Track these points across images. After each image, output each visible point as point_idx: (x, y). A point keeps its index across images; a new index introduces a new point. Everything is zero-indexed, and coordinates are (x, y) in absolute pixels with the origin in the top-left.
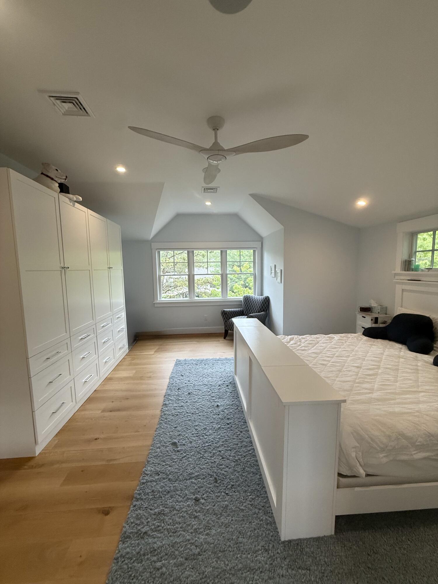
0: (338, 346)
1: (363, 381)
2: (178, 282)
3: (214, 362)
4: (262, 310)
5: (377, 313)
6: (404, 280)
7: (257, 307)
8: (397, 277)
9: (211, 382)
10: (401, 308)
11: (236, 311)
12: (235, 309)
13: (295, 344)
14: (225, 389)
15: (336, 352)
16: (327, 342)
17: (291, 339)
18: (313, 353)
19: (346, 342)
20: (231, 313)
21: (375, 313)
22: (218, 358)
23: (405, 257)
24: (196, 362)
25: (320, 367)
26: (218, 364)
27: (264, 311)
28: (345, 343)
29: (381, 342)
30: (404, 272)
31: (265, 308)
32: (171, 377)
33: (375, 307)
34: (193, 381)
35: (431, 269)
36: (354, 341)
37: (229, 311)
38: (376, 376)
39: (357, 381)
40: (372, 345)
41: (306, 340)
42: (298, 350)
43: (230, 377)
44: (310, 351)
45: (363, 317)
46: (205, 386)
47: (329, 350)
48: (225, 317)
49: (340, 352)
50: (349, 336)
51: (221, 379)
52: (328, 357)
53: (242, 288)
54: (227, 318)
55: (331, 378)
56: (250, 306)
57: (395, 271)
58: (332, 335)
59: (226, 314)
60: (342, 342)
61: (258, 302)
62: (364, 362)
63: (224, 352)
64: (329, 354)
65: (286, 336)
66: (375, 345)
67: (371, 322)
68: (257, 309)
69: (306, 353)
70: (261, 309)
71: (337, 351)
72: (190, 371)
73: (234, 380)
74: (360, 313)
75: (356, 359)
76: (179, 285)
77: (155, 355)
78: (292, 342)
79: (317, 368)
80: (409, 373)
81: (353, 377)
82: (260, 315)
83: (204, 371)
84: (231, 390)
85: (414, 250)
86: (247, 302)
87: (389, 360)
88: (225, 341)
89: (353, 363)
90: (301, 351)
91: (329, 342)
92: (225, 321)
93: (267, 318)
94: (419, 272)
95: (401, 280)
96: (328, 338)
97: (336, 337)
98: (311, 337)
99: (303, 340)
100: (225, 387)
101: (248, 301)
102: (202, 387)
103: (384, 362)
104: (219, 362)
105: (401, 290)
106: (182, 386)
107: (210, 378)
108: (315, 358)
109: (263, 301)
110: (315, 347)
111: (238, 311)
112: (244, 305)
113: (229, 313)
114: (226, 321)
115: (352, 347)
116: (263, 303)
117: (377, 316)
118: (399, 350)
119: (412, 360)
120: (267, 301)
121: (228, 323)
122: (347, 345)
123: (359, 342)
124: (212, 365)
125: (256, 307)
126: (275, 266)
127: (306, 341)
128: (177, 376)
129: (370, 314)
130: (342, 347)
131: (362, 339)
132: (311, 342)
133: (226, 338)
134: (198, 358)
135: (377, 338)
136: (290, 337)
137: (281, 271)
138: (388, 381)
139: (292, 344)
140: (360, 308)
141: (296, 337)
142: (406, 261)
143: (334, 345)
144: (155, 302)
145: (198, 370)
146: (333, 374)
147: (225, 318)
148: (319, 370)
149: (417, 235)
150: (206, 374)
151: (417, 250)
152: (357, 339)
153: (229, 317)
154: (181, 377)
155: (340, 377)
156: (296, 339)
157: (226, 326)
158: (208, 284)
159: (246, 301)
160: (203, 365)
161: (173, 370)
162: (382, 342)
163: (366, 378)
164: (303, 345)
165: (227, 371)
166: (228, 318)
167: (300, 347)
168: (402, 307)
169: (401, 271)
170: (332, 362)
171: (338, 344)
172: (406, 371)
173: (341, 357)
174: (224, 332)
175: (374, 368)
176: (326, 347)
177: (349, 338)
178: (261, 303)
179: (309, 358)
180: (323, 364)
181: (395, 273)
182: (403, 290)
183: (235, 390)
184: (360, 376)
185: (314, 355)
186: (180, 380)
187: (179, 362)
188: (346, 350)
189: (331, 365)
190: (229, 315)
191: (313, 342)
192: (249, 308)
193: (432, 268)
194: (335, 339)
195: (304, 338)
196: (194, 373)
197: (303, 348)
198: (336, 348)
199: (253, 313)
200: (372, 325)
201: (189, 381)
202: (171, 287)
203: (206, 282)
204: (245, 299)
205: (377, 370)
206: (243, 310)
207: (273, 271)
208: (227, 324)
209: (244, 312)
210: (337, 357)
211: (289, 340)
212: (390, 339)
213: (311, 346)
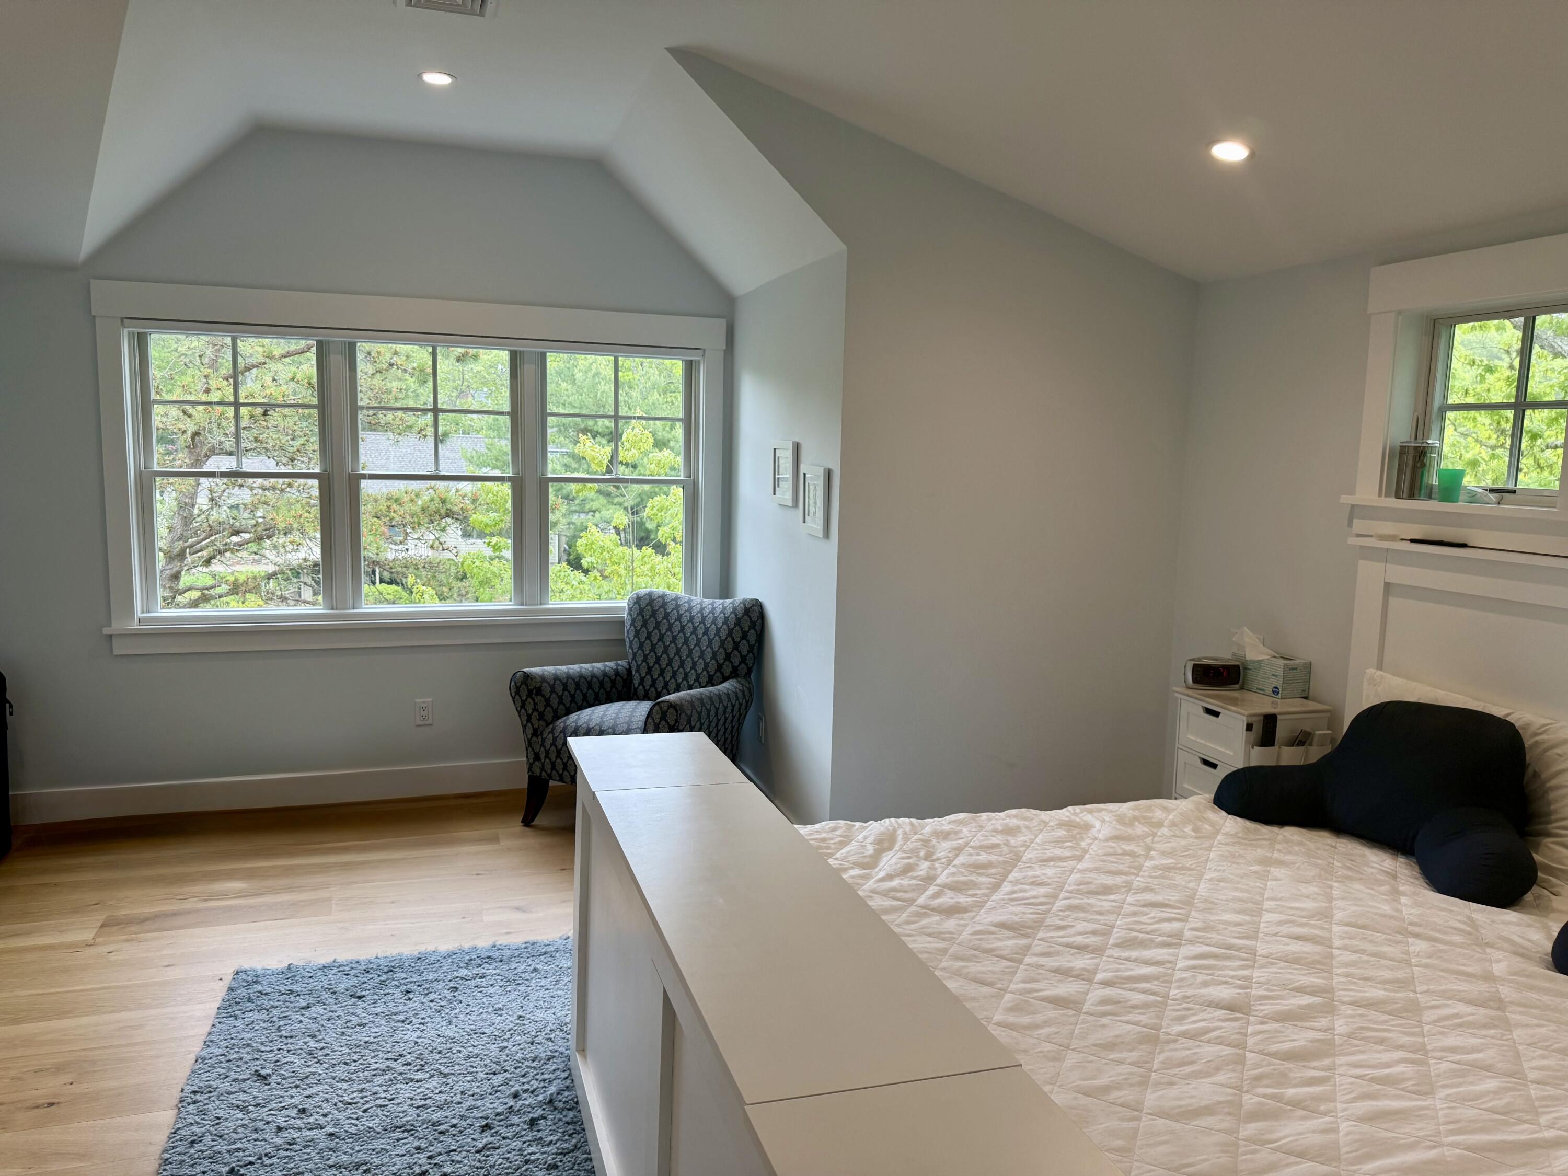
0: (1119, 880)
1: (1273, 1097)
2: (276, 508)
3: (463, 972)
4: (727, 670)
5: (1269, 690)
6: (1392, 538)
7: (702, 655)
8: (1359, 525)
9: (440, 1108)
10: (1380, 673)
11: (593, 676)
12: (587, 667)
13: (906, 870)
14: (517, 1144)
15: (1112, 917)
16: (1058, 852)
17: (885, 843)
18: (1003, 926)
19: (1149, 849)
20: (565, 685)
21: (1261, 691)
22: (483, 943)
23: (1401, 433)
24: (354, 981)
25: (1046, 1023)
26: (484, 982)
27: (734, 674)
28: (1147, 857)
29: (1300, 844)
30: (1393, 502)
31: (743, 660)
32: (189, 1089)
33: (1260, 662)
34: (327, 1107)
35: (1514, 492)
36: (1183, 842)
37: (556, 678)
38: (1327, 1062)
39: (1250, 1101)
40: (1266, 862)
41: (955, 844)
42: (927, 910)
43: (551, 1067)
44: (986, 918)
45: (1209, 711)
46: (398, 1134)
47: (1076, 902)
48: (530, 708)
49: (1135, 914)
50: (1158, 814)
51: (497, 1080)
52: (1082, 948)
53: (621, 548)
54: (541, 716)
55: (1115, 1094)
56: (665, 651)
57: (1352, 492)
58: (1078, 809)
59: (539, 691)
60: (1132, 854)
61: (707, 630)
62: (1256, 974)
63: (518, 909)
64: (1080, 926)
65: (857, 824)
66: (1280, 863)
67: (1247, 742)
68: (700, 667)
69: (969, 930)
70: (719, 668)
71: (1117, 910)
72: (312, 1044)
73: (571, 1081)
74: (1190, 692)
75: (1216, 956)
76: (281, 526)
77: (104, 949)
78: (890, 861)
79: (1036, 1026)
80: (1471, 1025)
81: (1220, 1078)
82: (719, 696)
83: (399, 1036)
84: (552, 1149)
85: (1437, 402)
86: (651, 627)
87: (1363, 952)
88: (532, 840)
89: (1205, 984)
90: (937, 918)
91: (1067, 853)
92: (530, 731)
93: (752, 709)
94: (1460, 506)
95: (1383, 538)
96: (1062, 833)
97: (1097, 824)
98: (982, 827)
99: (943, 848)
100: (517, 1136)
101: (658, 625)
102: (378, 1145)
103: (1347, 965)
104: (490, 969)
105: (1383, 584)
106: (254, 1149)
107: (435, 1082)
108: (1016, 958)
109: (732, 622)
110: (1006, 887)
111: (605, 674)
112: (636, 646)
113: (553, 687)
114: (535, 733)
115: (1179, 879)
116: (730, 633)
117: (1269, 710)
118: (1386, 888)
119: (1462, 946)
120: (753, 625)
121: (548, 743)
122: (1155, 867)
123: (1209, 849)
124: (449, 995)
125: (696, 655)
126: (797, 448)
127: (958, 850)
128: (225, 1086)
129: (1236, 694)
130: (1138, 882)
131: (1218, 832)
132: (983, 857)
133: (536, 822)
134: (365, 953)
135: (1281, 821)
136: (875, 828)
137: (829, 474)
138: (1391, 1090)
139: (890, 877)
140: (1195, 665)
141: (908, 828)
142: (1403, 450)
143: (1096, 870)
144: (117, 626)
145: (362, 1036)
146: (1120, 1062)
147: (529, 719)
148: (1048, 1039)
149: (1452, 327)
150: (409, 1058)
151: (1450, 402)
152: (1196, 830)
153: (555, 711)
154: (257, 1091)
155: (1157, 1084)
156: (906, 839)
157: (537, 757)
158: (449, 520)
159: (645, 623)
160: (398, 994)
161: (207, 1044)
162: (1311, 845)
163: (1282, 1079)
164: (942, 879)
165: (531, 1028)
166: (549, 715)
167: (932, 890)
168: (1380, 667)
169: (1380, 495)
170: (1106, 983)
171: (1113, 867)
172: (1457, 1016)
173: (1143, 944)
174: (525, 785)
175: (1308, 1006)
176: (1061, 888)
177: (1160, 824)
178: (724, 633)
179: (987, 966)
180: (1058, 1002)
181: (1353, 506)
182: (1388, 588)
183: (576, 1147)
184: (1257, 1066)
185: (1009, 943)
186: (243, 1109)
187: (249, 984)
188: (1159, 898)
189: (1104, 1002)
190: (555, 701)
191: (993, 858)
192: (658, 661)
193: (1511, 486)
194: (1094, 831)
195: (945, 836)
196: (336, 1057)
197: (948, 898)
198: (1106, 890)
199: (678, 689)
200: (1248, 755)
201: (303, 1111)
202: (237, 533)
203: (437, 512)
204: (641, 612)
205: (1323, 1022)
206: (629, 671)
207: (786, 472)
208: (542, 745)
209: (636, 681)
210: (1123, 944)
211: (870, 850)
212: (1339, 828)
213: (983, 879)
